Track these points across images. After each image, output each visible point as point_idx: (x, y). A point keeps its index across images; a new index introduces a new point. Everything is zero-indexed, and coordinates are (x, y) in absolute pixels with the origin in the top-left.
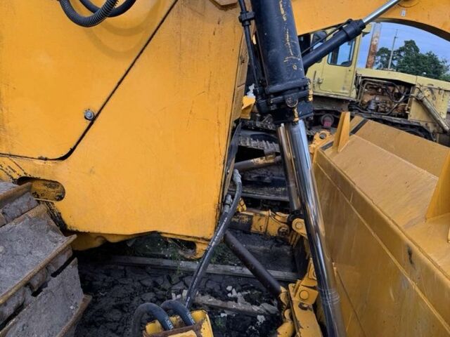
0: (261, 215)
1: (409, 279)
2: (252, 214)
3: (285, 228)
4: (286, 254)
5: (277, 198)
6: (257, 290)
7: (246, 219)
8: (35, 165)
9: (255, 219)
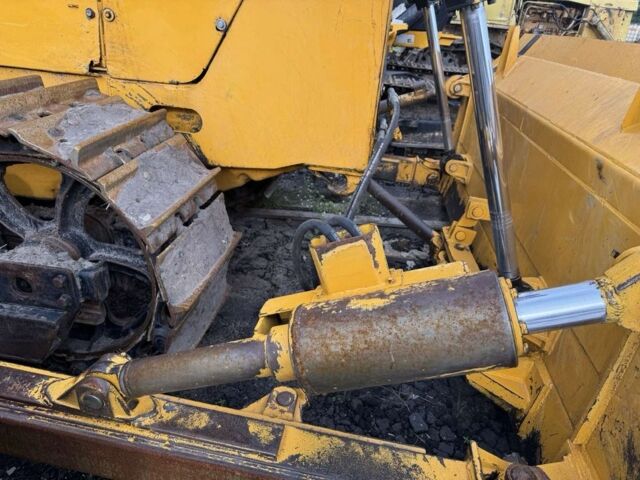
0: (408, 162)
1: (596, 196)
2: (397, 161)
3: (436, 174)
4: (434, 205)
5: (424, 145)
6: (406, 238)
7: (390, 168)
8: (167, 91)
9: (401, 167)
